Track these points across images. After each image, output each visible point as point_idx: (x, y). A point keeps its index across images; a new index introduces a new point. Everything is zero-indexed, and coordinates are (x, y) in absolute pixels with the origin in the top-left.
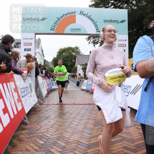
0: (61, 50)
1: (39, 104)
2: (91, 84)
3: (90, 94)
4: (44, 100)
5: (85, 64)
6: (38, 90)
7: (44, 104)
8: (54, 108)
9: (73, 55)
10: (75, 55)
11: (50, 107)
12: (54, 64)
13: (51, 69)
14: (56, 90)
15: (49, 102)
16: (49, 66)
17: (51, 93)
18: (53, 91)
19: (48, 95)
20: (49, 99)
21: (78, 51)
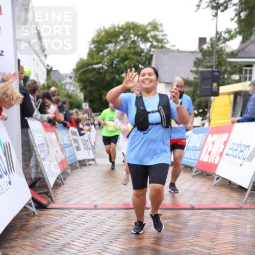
0: (103, 34)
1: (37, 208)
2: (198, 145)
3: (193, 176)
4: (53, 196)
6: (32, 163)
7: (48, 207)
8: (83, 220)
9: (142, 51)
10: (149, 50)
11: (68, 218)
12: (80, 81)
13: (69, 96)
14: (90, 165)
15: (67, 201)
16: (65, 86)
17: (71, 172)
18: (78, 168)
19: (64, 180)
20: (66, 193)
21: (160, 37)
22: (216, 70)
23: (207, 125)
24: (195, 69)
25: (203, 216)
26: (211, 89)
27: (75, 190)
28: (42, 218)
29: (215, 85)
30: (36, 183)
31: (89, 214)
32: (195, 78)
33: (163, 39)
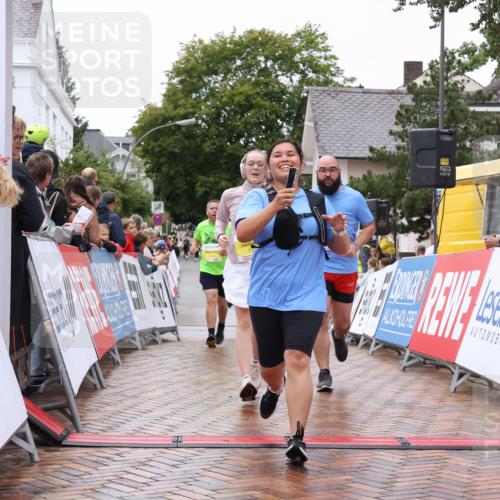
0: (199, 54)
1: (38, 444)
3: (404, 369)
4: (77, 414)
5: (367, 153)
7: (69, 441)
8: (146, 473)
9: (283, 91)
10: (299, 89)
11: (115, 467)
12: (146, 153)
13: (122, 187)
14: (164, 341)
15: (110, 428)
16: (113, 165)
17: (122, 358)
18: (137, 349)
19: (105, 377)
20: (108, 408)
21: (323, 61)
22: (446, 130)
23: (430, 250)
24: (399, 128)
25: (431, 466)
26: (438, 170)
27: (128, 403)
28: (49, 469)
29: (444, 162)
30: (40, 382)
31: (160, 459)
32: (398, 148)
33: (329, 66)
